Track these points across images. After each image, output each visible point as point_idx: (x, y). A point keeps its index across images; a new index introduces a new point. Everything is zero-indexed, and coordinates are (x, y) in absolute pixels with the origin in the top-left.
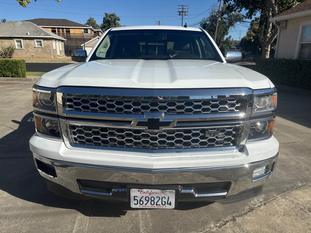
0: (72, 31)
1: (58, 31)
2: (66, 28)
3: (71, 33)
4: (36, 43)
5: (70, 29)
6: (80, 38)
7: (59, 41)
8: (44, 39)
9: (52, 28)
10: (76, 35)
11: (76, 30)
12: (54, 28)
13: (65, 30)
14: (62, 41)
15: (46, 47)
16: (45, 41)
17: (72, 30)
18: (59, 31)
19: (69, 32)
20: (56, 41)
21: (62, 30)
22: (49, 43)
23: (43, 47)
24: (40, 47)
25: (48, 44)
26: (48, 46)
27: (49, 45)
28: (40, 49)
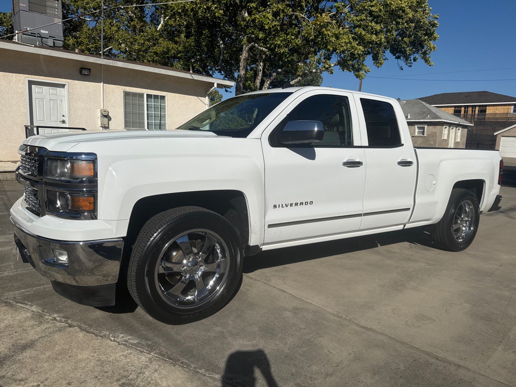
0: (489, 110)
1: (465, 111)
2: (480, 106)
3: (487, 113)
4: (417, 130)
5: (488, 108)
6: (504, 120)
7: (456, 127)
8: (429, 124)
9: (455, 107)
10: (497, 116)
11: (499, 107)
12: (458, 106)
13: (477, 108)
14: (464, 127)
15: (431, 136)
16: (431, 127)
17: (491, 107)
18: (467, 111)
19: (485, 111)
20: (451, 128)
21: (473, 108)
22: (436, 131)
23: (425, 135)
24: (422, 135)
25: (434, 131)
26: (433, 135)
27: (435, 133)
28: (420, 139)
